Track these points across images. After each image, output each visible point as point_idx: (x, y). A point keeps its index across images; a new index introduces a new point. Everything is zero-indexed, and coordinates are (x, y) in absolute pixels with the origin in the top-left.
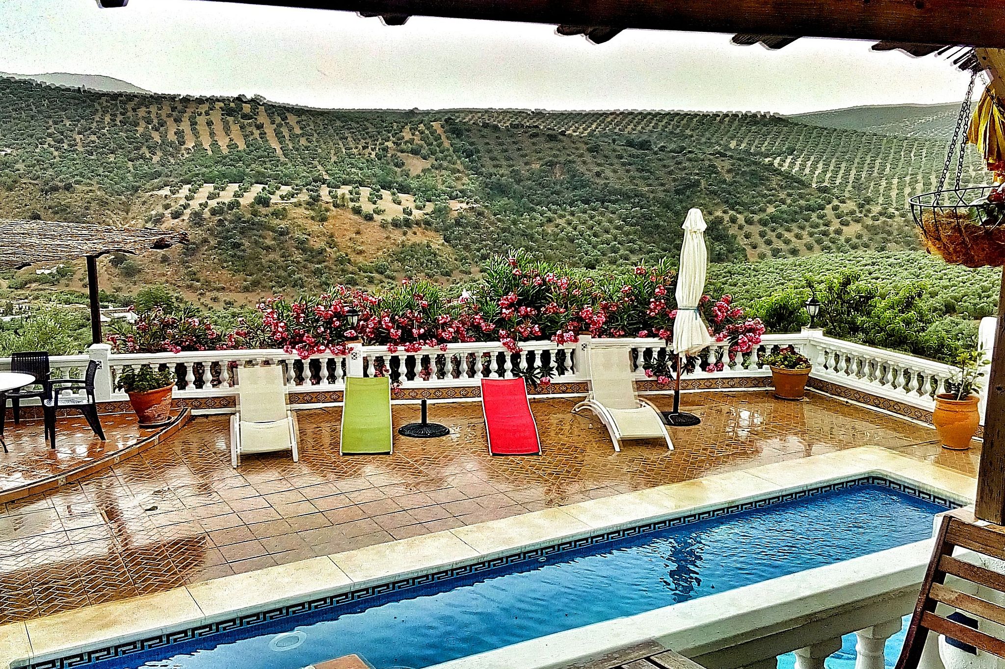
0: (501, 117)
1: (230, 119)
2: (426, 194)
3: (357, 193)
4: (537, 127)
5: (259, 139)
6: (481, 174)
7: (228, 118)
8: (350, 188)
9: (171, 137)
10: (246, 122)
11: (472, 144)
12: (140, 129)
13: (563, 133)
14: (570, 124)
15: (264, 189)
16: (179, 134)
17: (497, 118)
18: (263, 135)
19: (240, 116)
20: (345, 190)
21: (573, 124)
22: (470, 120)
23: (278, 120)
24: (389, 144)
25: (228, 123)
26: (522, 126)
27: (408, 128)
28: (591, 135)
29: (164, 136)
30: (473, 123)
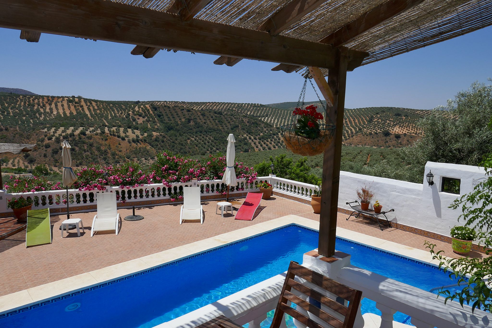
0: (170, 103)
1: (71, 104)
2: (144, 130)
3: (119, 130)
4: (183, 107)
5: (81, 110)
6: (164, 123)
7: (70, 103)
8: (116, 128)
9: (48, 110)
10: (76, 105)
11: (161, 112)
12: (36, 108)
13: (192, 109)
14: (195, 106)
15: (83, 129)
16: (51, 109)
17: (169, 103)
18: (83, 109)
19: (74, 103)
20: (114, 129)
21: (196, 106)
22: (160, 104)
23: (89, 104)
24: (130, 112)
25: (70, 105)
26: (178, 106)
27: (137, 107)
28: (202, 110)
29: (45, 110)
30: (161, 105)
